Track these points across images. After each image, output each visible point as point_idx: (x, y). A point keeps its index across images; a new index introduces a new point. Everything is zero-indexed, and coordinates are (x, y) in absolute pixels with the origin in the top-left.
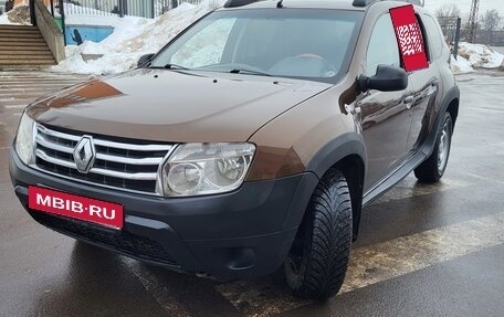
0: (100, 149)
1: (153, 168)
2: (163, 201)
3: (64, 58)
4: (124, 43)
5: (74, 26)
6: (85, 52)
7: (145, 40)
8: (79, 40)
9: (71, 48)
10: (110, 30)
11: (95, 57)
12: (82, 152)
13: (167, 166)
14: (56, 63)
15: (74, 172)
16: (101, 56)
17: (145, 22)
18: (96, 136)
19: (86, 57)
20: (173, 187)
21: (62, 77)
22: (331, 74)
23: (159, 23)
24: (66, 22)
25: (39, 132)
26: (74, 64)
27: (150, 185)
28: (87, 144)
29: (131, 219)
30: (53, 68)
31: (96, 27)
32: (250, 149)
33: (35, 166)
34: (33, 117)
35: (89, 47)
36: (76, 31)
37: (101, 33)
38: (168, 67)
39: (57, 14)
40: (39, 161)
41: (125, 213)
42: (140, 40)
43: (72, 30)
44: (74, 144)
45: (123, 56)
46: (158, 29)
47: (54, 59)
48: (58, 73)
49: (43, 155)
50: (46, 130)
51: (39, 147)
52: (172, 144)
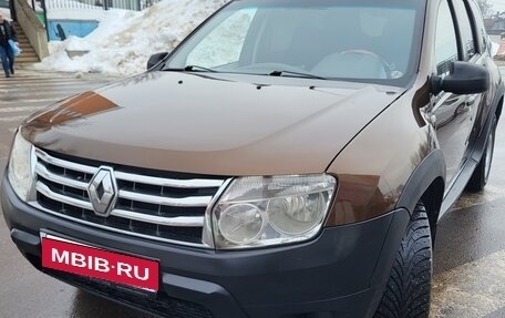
0: (123, 184)
1: (199, 211)
2: (213, 255)
3: (47, 54)
4: (111, 37)
5: (56, 20)
6: (70, 49)
7: (134, 35)
8: (62, 36)
9: (54, 44)
10: (95, 24)
11: (81, 53)
12: (100, 188)
13: (216, 210)
14: (39, 61)
15: (89, 214)
16: (86, 52)
17: (132, 15)
18: (117, 167)
19: (71, 54)
20: (226, 235)
21: (46, 75)
22: (396, 75)
23: (146, 16)
24: (49, 17)
25: (39, 160)
26: (59, 61)
27: (195, 233)
28: (106, 177)
29: (169, 279)
30: (37, 65)
31: (80, 22)
32: (326, 183)
33: (36, 204)
34: (29, 139)
35: (74, 42)
36: (59, 27)
37: (85, 28)
38: (189, 69)
39: (38, 8)
40: (41, 198)
41: (161, 270)
42: (128, 34)
43: (55, 24)
44: (88, 177)
45: (111, 52)
46: (147, 22)
47: (37, 56)
48: (42, 71)
49: (44, 189)
50: (47, 158)
51: (40, 178)
52: (224, 178)
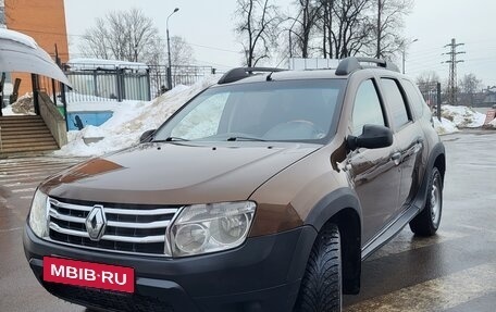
0: (110, 217)
1: (161, 231)
2: (172, 261)
6: (87, 136)
8: (80, 126)
9: (73, 133)
12: (94, 221)
13: (174, 228)
14: (59, 148)
15: (86, 241)
18: (106, 205)
20: (181, 247)
22: (322, 136)
25: (52, 206)
26: (76, 148)
27: (159, 247)
28: (98, 213)
29: (142, 281)
31: (96, 113)
32: (250, 207)
33: (48, 239)
34: (45, 192)
36: (77, 118)
38: (169, 140)
40: (53, 234)
41: (137, 275)
44: (85, 214)
49: (56, 227)
50: (59, 204)
51: (52, 219)
52: (177, 207)
